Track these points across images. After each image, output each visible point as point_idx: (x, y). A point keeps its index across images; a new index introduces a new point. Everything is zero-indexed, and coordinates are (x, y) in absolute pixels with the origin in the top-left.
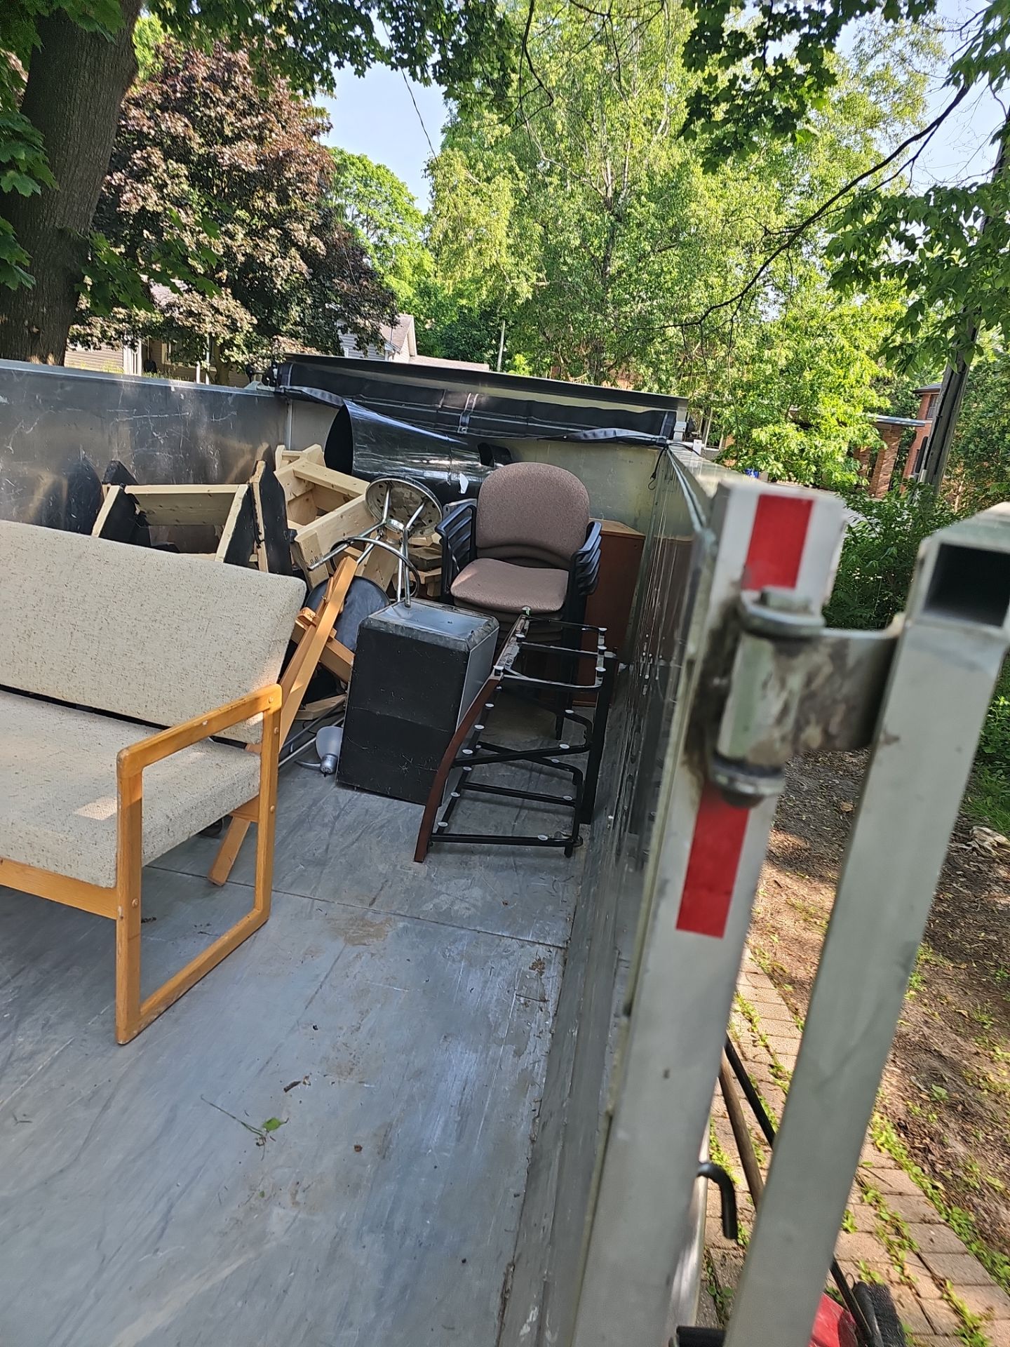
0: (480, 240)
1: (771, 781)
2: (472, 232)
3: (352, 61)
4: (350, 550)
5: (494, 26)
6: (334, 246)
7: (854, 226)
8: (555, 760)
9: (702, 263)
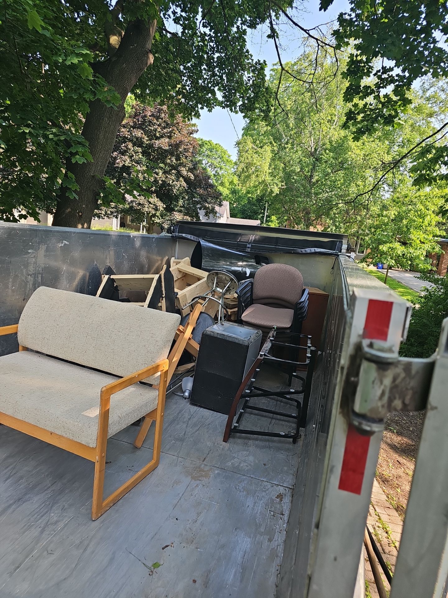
0: (257, 171)
1: (378, 425)
2: (254, 168)
3: (207, 107)
4: (200, 301)
5: (264, 90)
6: (197, 176)
7: (423, 159)
8: (288, 396)
9: (354, 176)
